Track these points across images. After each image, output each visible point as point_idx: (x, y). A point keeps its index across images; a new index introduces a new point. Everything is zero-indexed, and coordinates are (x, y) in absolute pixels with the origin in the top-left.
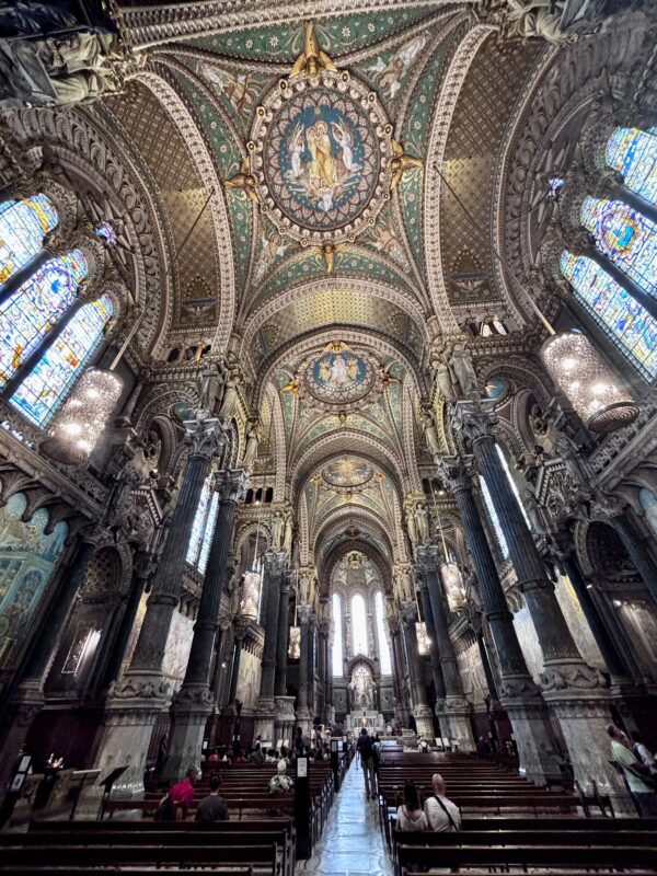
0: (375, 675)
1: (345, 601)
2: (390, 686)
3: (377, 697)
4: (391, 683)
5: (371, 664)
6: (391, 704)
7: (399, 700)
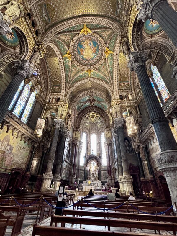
0: (99, 164)
1: (88, 136)
2: (106, 170)
3: (99, 174)
4: (106, 169)
5: (98, 159)
6: (106, 178)
7: (110, 175)
